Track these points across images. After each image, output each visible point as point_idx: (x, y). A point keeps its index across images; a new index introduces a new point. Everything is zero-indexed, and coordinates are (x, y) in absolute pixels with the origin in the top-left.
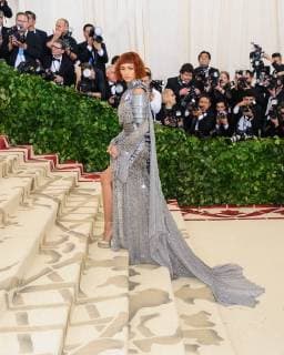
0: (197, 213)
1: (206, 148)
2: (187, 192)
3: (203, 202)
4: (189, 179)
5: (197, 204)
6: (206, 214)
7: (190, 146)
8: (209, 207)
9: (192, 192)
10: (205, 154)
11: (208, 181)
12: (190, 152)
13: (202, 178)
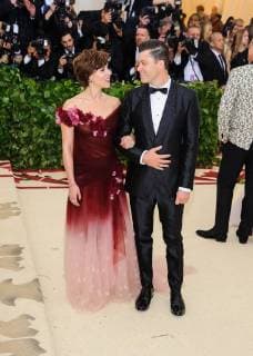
0: (37, 178)
1: (47, 94)
2: (24, 151)
3: (44, 163)
4: (25, 135)
5: (37, 167)
6: (48, 179)
7: (26, 90)
8: (53, 170)
9: (30, 151)
10: (46, 102)
11: (51, 137)
12: (26, 98)
13: (43, 132)
